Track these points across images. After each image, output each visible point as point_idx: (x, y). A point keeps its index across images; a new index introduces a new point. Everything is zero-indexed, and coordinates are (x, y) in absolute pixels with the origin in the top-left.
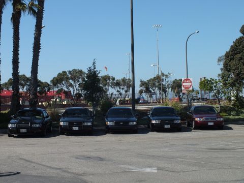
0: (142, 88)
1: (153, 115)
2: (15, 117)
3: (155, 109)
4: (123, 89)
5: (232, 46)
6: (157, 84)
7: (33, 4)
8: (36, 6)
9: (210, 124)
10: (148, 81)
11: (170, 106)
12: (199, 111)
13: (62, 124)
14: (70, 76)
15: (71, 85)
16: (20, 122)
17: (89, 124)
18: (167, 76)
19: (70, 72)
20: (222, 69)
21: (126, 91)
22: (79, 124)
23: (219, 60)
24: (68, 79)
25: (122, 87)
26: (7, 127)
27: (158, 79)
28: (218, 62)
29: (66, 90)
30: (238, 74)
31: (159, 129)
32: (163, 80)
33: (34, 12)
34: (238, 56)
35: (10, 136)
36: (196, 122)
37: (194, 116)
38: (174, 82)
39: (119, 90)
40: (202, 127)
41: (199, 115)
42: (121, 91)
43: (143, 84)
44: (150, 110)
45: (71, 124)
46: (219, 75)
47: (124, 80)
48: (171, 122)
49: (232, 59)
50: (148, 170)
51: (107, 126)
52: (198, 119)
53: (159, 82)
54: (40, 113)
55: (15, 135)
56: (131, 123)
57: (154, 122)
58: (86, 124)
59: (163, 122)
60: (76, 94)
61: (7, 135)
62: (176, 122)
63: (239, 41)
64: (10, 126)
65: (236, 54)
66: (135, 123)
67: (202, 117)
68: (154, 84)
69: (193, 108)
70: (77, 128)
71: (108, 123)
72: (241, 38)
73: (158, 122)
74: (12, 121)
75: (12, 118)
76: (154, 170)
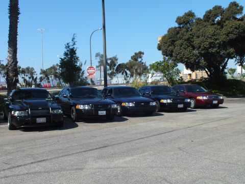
0: (41, 75)
4: (27, 76)
20: (99, 62)
22: (105, 107)
25: (26, 74)
28: (96, 56)
32: (57, 69)
39: (23, 76)
42: (26, 78)
43: (43, 72)
47: (28, 69)
59: (175, 102)
70: (104, 113)
72: (175, 28)
73: (170, 101)
74: (12, 107)
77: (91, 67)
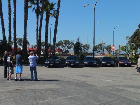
1: (102, 60)
2: (47, 59)
3: (103, 58)
5: (134, 33)
6: (100, 47)
7: (54, 13)
8: (56, 14)
9: (126, 64)
10: (97, 46)
11: (109, 57)
12: (121, 59)
13: (67, 62)
14: (64, 43)
15: (64, 46)
16: (50, 61)
17: (78, 63)
18: (104, 44)
19: (64, 41)
20: (128, 41)
21: (87, 50)
22: (74, 63)
23: (127, 38)
24: (63, 44)
25: (85, 48)
26: (44, 63)
27: (101, 45)
29: (62, 48)
30: (137, 44)
31: (105, 66)
32: (102, 45)
33: (55, 16)
34: (137, 37)
35: (46, 67)
36: (120, 63)
37: (119, 61)
38: (107, 47)
40: (123, 65)
41: (121, 61)
42: (85, 50)
44: (101, 58)
45: (71, 63)
46: (127, 44)
47: (86, 45)
48: (110, 63)
49: (135, 38)
50: (109, 80)
51: (84, 64)
52: (121, 62)
53: (101, 46)
54: (57, 58)
55: (48, 66)
56: (94, 63)
57: (103, 63)
58: (76, 63)
59: (107, 63)
60: (66, 50)
61: (45, 66)
62: (112, 63)
63: (138, 31)
64: (46, 62)
65: (136, 36)
66: (96, 63)
67: (122, 62)
68: (99, 47)
69: (118, 58)
70: (73, 64)
71: (85, 63)
72: (138, 29)
73: (105, 63)
74: (46, 61)
75: (46, 60)
76: (110, 80)
77: (113, 46)
